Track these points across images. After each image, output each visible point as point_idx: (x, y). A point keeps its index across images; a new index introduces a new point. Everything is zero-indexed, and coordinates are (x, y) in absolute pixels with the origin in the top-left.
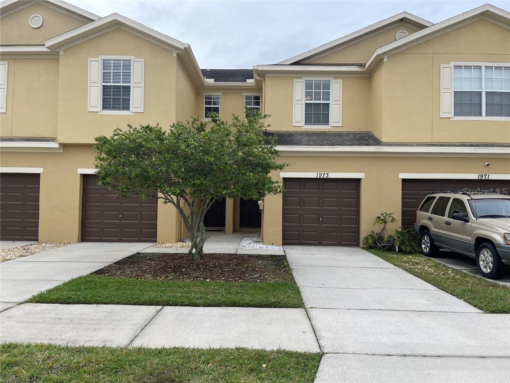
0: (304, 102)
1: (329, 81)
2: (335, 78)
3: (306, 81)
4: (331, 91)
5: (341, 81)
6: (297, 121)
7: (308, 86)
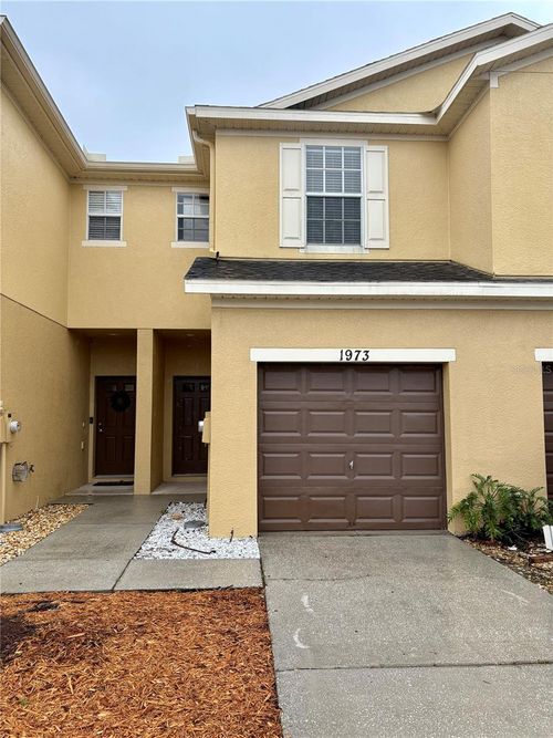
0: (303, 194)
1: (359, 149)
2: (371, 142)
3: (308, 147)
4: (364, 170)
5: (384, 148)
6: (290, 236)
7: (312, 158)
